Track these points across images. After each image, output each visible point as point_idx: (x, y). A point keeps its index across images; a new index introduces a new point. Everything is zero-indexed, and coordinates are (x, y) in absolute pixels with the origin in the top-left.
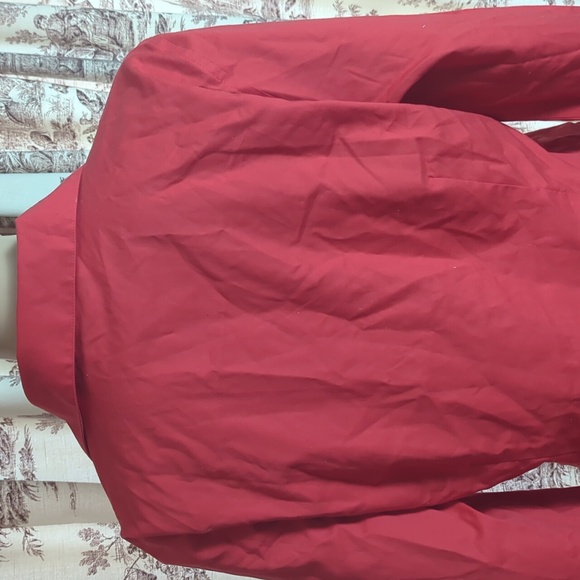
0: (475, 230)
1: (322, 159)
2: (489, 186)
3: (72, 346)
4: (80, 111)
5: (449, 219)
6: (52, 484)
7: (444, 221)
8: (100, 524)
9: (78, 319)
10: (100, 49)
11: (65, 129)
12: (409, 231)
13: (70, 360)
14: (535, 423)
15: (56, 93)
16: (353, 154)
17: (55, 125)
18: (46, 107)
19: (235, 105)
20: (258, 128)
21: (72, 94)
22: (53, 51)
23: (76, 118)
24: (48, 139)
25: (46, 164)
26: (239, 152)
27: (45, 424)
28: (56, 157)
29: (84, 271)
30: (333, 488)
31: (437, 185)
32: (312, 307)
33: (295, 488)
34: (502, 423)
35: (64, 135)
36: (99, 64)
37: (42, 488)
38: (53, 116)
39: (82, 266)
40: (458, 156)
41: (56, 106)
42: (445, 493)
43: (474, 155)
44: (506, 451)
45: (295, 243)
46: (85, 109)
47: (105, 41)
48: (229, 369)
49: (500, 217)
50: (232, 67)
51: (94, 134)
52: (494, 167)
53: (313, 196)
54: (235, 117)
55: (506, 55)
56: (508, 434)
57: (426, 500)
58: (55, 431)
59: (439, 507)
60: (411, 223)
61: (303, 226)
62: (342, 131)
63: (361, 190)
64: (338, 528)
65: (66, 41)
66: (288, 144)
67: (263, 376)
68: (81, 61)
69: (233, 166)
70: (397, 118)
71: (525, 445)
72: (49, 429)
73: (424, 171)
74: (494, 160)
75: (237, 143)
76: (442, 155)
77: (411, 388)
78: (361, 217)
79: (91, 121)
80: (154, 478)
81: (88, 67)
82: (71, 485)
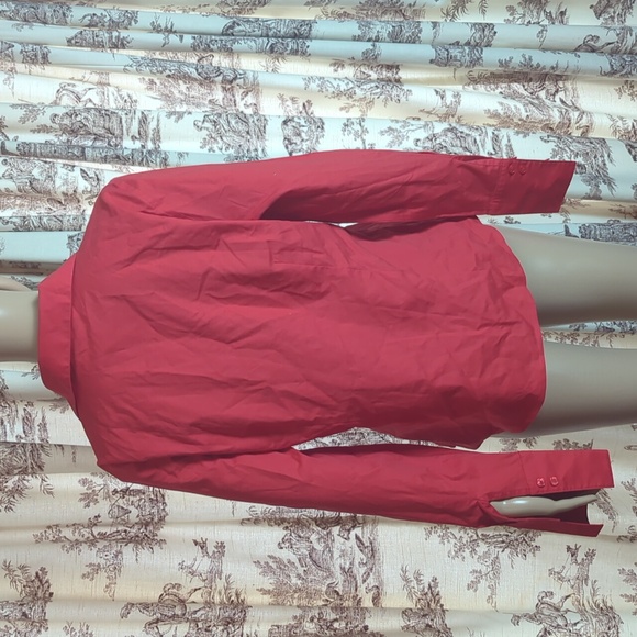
0: (302, 293)
1: (212, 252)
2: (312, 267)
3: (68, 356)
4: (82, 185)
5: (288, 286)
6: (60, 445)
7: (284, 288)
8: (93, 474)
9: (72, 341)
10: (98, 137)
11: (72, 197)
12: (263, 293)
13: (68, 364)
14: (334, 403)
15: (65, 172)
16: (230, 249)
17: (65, 194)
18: (58, 182)
19: (161, 224)
20: (174, 236)
21: (77, 172)
22: (64, 138)
23: (80, 190)
24: (60, 203)
25: (58, 224)
26: (164, 249)
27: (56, 407)
28: (65, 220)
29: (76, 314)
30: (216, 438)
31: (278, 268)
32: (205, 336)
33: (193, 437)
34: (314, 403)
35: (71, 200)
36: (97, 151)
37: (53, 448)
38: (63, 189)
39: (75, 313)
40: (293, 250)
41: (66, 182)
42: (283, 443)
43: (303, 249)
44: (316, 419)
45: (197, 299)
46: (87, 184)
47: (103, 132)
48: (156, 370)
49: (319, 285)
50: (161, 199)
51: (94, 200)
52: (315, 255)
53: (206, 274)
54: (161, 230)
55: (324, 190)
56: (318, 409)
57: (272, 446)
58: (63, 411)
59: (279, 451)
60: (264, 289)
61: (200, 291)
62: (223, 236)
63: (233, 271)
64: (220, 461)
65: (73, 132)
66: (191, 244)
67: (176, 375)
68: (83, 149)
69: (161, 256)
70: (257, 229)
71: (328, 416)
72: (59, 410)
73: (271, 259)
74: (316, 252)
75: (162, 244)
76: (283, 250)
77: (260, 382)
78: (234, 285)
79: (90, 192)
80: (114, 430)
81: (89, 152)
82: (73, 446)
